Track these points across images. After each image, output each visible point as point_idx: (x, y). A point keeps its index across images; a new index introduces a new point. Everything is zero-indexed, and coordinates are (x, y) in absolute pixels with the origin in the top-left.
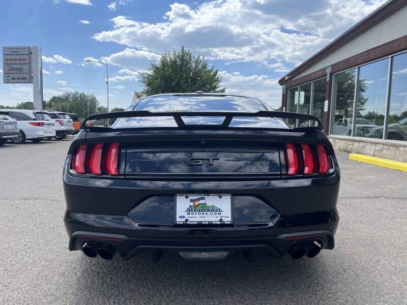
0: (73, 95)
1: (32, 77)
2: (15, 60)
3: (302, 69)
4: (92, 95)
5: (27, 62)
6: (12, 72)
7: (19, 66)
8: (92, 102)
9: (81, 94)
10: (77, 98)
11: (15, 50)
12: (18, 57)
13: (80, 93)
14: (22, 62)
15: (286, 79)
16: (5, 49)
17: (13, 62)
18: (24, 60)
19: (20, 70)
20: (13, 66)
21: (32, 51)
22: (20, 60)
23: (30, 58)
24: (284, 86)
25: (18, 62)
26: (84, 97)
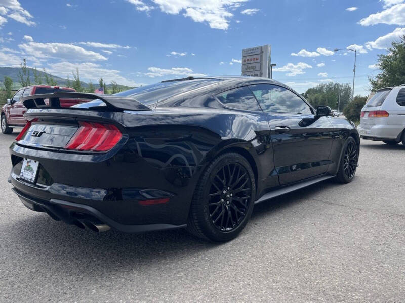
0: (327, 86)
1: (262, 74)
2: (251, 60)
4: (347, 85)
5: (259, 61)
6: (248, 70)
7: (253, 65)
8: (347, 92)
9: (335, 85)
10: (331, 89)
11: (251, 51)
12: (253, 57)
13: (334, 83)
14: (256, 61)
16: (244, 51)
17: (249, 62)
18: (257, 59)
19: (254, 68)
20: (250, 65)
21: (263, 50)
22: (254, 59)
23: (261, 56)
25: (252, 61)
26: (338, 87)
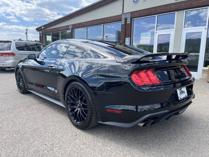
3: (53, 24)
15: (42, 28)
24: (41, 32)
